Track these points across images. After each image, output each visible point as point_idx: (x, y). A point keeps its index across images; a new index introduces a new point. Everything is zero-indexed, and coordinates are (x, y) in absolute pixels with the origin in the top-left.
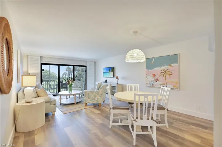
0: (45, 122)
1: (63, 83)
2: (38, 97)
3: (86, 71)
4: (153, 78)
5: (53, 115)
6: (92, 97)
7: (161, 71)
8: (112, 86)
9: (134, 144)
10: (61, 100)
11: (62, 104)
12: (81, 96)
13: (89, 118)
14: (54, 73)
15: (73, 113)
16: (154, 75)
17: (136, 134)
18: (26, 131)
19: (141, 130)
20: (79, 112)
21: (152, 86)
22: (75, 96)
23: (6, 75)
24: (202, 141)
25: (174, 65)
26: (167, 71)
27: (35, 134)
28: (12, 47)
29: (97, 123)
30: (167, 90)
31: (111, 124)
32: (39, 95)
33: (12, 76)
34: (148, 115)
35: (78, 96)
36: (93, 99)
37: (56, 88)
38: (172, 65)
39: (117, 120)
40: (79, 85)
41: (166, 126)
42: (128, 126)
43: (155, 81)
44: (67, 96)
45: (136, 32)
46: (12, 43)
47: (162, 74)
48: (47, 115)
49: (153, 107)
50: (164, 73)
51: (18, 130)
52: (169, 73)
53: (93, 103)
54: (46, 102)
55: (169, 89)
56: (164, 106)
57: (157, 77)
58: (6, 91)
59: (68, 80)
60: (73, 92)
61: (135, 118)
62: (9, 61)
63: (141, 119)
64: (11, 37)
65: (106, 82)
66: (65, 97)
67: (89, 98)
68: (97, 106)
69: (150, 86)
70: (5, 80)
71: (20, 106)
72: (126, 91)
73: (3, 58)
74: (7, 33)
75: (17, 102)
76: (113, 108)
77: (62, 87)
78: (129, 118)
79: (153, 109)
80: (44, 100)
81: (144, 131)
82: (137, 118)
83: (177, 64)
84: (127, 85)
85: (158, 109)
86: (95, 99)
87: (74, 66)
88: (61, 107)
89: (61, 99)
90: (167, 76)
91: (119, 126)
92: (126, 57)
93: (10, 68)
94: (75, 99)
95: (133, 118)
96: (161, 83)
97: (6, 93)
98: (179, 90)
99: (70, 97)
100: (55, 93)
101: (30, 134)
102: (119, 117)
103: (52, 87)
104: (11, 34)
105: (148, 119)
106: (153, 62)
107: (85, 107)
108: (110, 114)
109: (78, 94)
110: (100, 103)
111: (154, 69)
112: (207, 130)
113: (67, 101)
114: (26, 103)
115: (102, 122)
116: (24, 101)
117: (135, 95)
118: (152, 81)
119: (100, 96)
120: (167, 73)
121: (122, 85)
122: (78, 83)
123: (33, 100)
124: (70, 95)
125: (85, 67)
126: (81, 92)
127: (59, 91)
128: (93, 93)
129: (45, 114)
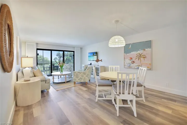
0: (42, 97)
1: (55, 65)
2: (35, 76)
3: (74, 55)
4: (130, 61)
5: (48, 92)
6: (80, 76)
7: (137, 55)
8: (96, 68)
9: (118, 115)
10: (54, 80)
11: (55, 83)
12: (70, 76)
13: (79, 94)
14: (47, 58)
15: (64, 90)
16: (131, 58)
17: (119, 107)
18: (25, 105)
19: (122, 103)
20: (69, 89)
21: (130, 67)
22: (66, 76)
23: (9, 55)
24: (172, 111)
25: (148, 50)
26: (142, 54)
27: (33, 107)
28: (13, 32)
29: (85, 98)
30: (145, 70)
31: (97, 98)
32: (36, 75)
33: (13, 58)
34: (129, 91)
35: (68, 76)
36: (80, 78)
37: (49, 70)
38: (146, 49)
39: (101, 95)
40: (69, 67)
41: (143, 100)
42: (111, 100)
43: (132, 63)
44: (58, 76)
45: (117, 21)
46: (13, 29)
47: (138, 58)
48: (42, 92)
49: (133, 84)
50: (140, 56)
51: (18, 104)
52: (144, 56)
53: (81, 81)
54: (42, 81)
55: (146, 69)
56: (141, 84)
57: (133, 60)
58: (9, 69)
59: (59, 63)
60: (64, 73)
61: (118, 93)
62: (10, 44)
63: (123, 93)
64: (12, 23)
65: (91, 64)
66: (57, 77)
67: (77, 77)
68: (84, 84)
69: (127, 67)
70: (7, 60)
71: (20, 84)
72: (109, 71)
73: (5, 40)
74: (9, 19)
75: (17, 81)
76: (98, 86)
77: (54, 69)
78: (112, 94)
79: (133, 86)
80: (40, 79)
81: (124, 104)
82: (120, 93)
83: (150, 49)
84: (109, 66)
85: (137, 86)
86: (83, 78)
87: (64, 51)
88: (54, 85)
89: (53, 78)
90: (142, 59)
91: (103, 100)
92: (109, 43)
93: (11, 50)
94: (66, 79)
95: (117, 93)
96: (137, 65)
97: (8, 72)
98: (152, 70)
99: (61, 77)
100: (48, 74)
101: (29, 107)
102: (103, 93)
103: (46, 69)
104: (12, 21)
105: (129, 94)
106: (130, 47)
107: (75, 85)
108: (96, 90)
109: (68, 74)
110: (87, 81)
111: (131, 53)
112: (176, 102)
113: (59, 80)
114: (25, 81)
115: (89, 97)
116: (23, 80)
117: (118, 73)
118: (129, 63)
119: (86, 76)
120: (142, 56)
121: (104, 67)
122: (68, 65)
123: (31, 79)
124: (61, 75)
125: (73, 52)
126: (70, 72)
127: (51, 72)
128: (80, 73)
129: (41, 91)
